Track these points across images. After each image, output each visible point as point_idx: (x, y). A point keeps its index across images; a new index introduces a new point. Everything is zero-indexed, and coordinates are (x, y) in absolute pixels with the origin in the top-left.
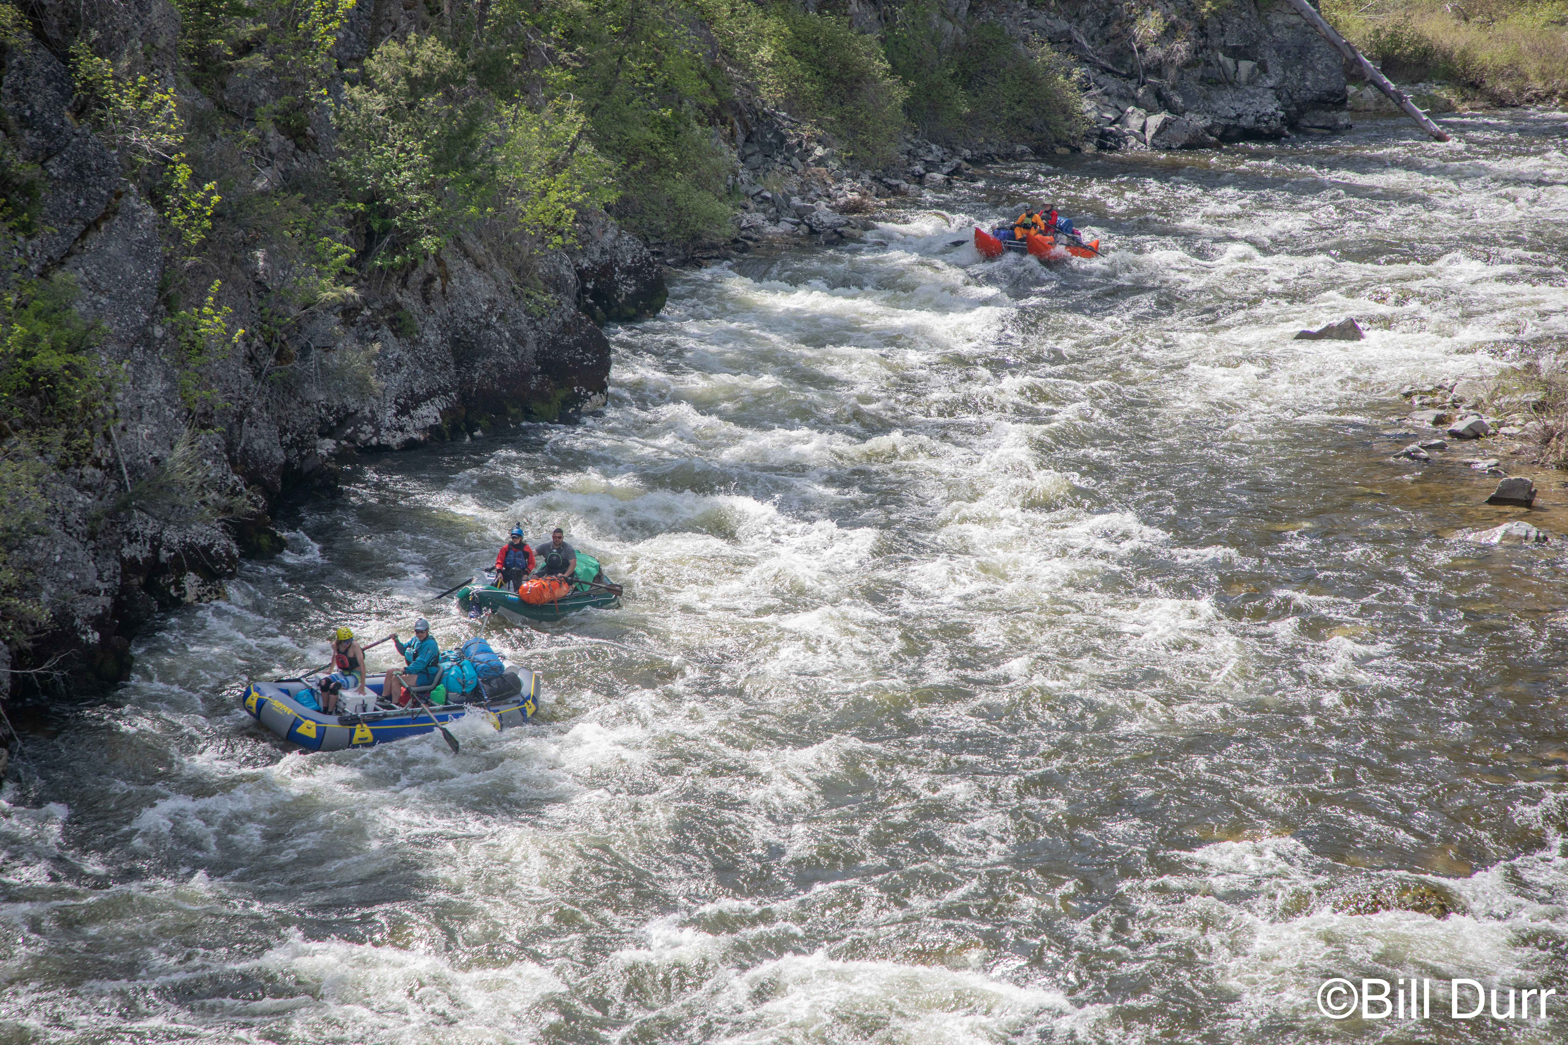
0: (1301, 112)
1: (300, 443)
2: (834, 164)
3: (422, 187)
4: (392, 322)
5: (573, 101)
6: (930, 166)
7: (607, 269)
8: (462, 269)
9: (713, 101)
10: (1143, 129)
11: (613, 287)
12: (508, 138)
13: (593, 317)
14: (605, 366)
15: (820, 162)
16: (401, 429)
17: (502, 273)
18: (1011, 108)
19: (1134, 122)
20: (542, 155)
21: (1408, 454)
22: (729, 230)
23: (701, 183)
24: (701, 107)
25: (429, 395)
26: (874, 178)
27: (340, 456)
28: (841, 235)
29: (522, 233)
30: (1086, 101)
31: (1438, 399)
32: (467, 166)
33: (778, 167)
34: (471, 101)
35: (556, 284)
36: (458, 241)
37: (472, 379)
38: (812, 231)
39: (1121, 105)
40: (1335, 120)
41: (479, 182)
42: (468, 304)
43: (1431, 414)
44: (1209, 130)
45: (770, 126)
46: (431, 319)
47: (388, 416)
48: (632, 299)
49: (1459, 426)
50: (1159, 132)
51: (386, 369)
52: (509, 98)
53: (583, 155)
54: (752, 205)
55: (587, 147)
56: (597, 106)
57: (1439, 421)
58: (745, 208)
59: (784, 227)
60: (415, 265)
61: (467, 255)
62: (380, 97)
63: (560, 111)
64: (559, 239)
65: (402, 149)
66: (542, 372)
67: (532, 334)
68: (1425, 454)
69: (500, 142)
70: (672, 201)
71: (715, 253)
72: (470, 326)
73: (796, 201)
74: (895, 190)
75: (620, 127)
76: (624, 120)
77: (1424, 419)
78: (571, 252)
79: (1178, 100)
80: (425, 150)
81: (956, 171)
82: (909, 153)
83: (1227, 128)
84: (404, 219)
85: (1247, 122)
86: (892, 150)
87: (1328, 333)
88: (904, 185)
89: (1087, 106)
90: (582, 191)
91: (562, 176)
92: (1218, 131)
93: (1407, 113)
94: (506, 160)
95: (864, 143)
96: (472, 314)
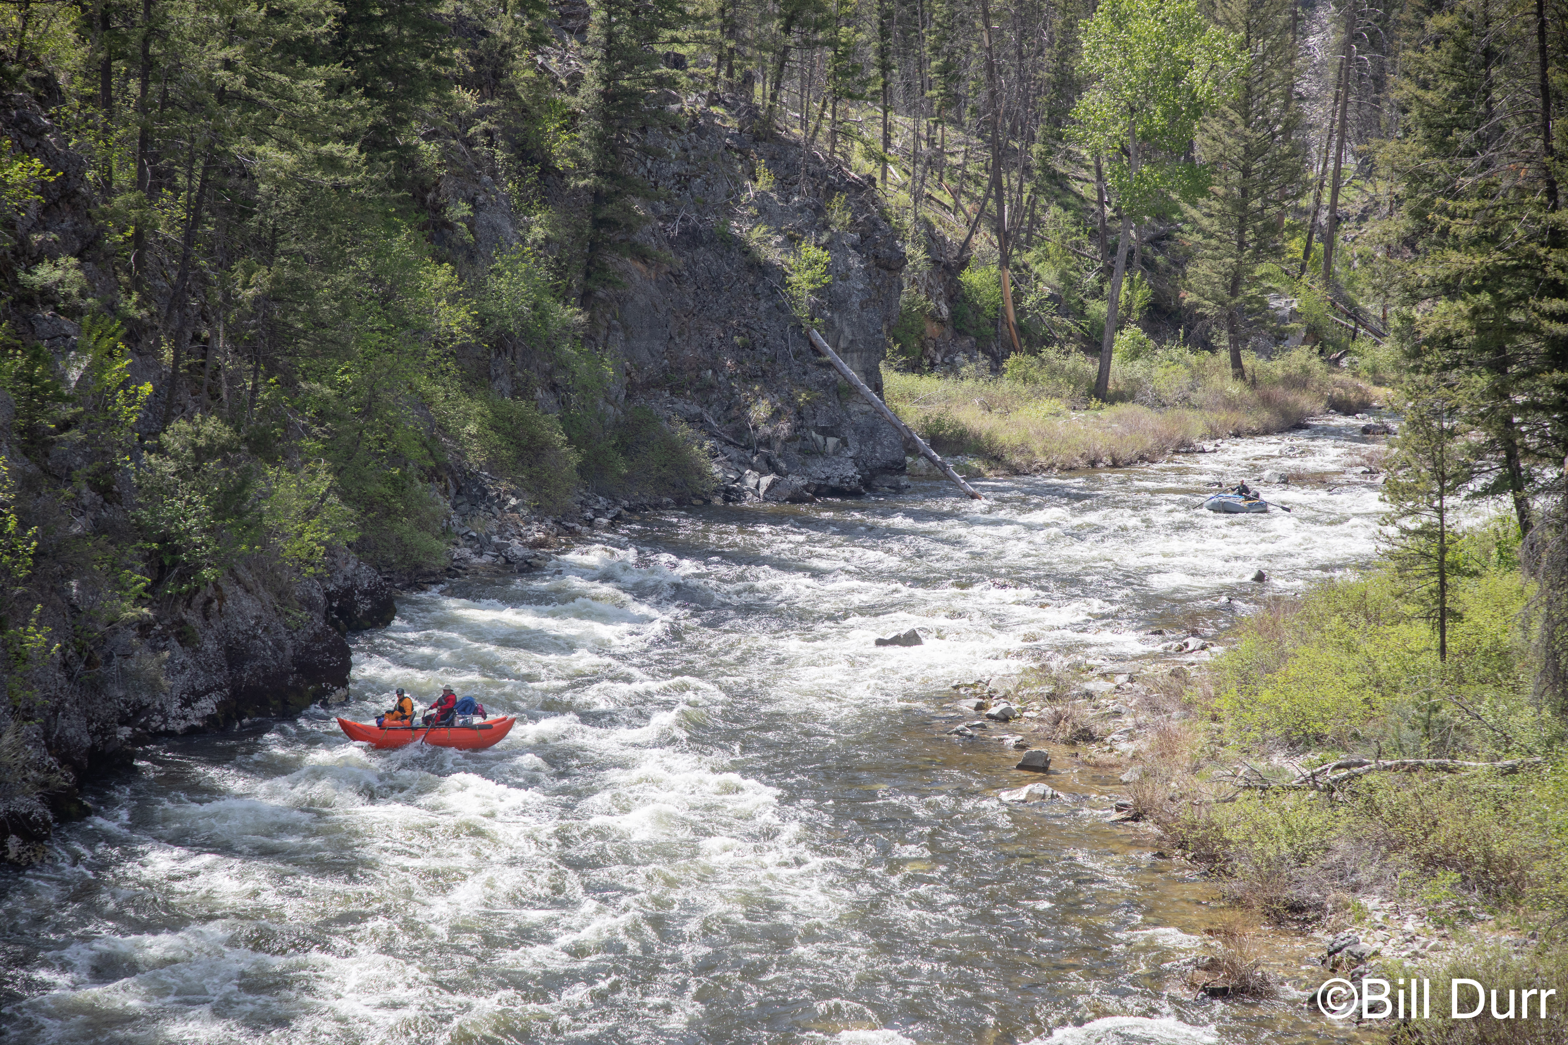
0: (873, 476)
1: (104, 731)
2: (524, 511)
3: (204, 530)
4: (178, 635)
5: (323, 464)
6: (598, 513)
7: (348, 592)
8: (235, 593)
9: (432, 463)
10: (757, 487)
11: (354, 605)
12: (272, 492)
13: (337, 628)
14: (347, 666)
15: (514, 509)
16: (184, 718)
17: (267, 596)
18: (659, 470)
19: (751, 481)
20: (299, 505)
21: (957, 732)
22: (444, 561)
23: (422, 526)
24: (422, 468)
25: (208, 691)
26: (555, 522)
27: (137, 740)
28: (530, 564)
29: (283, 566)
30: (714, 466)
31: (978, 690)
32: (239, 514)
33: (481, 513)
34: (244, 464)
35: (309, 603)
36: (232, 571)
37: (242, 678)
38: (508, 561)
39: (741, 469)
40: (898, 482)
41: (249, 526)
42: (239, 620)
43: (974, 702)
44: (806, 488)
45: (475, 483)
46: (210, 632)
47: (174, 708)
48: (368, 614)
49: (994, 711)
50: (770, 488)
51: (173, 670)
52: (274, 462)
53: (331, 505)
54: (461, 542)
55: (333, 499)
56: (342, 468)
57: (979, 707)
58: (456, 544)
59: (486, 559)
60: (197, 590)
61: (239, 582)
62: (171, 463)
63: (313, 472)
64: (312, 570)
65: (189, 502)
66: (297, 672)
67: (289, 643)
68: (969, 732)
69: (266, 496)
70: (399, 539)
71: (433, 579)
72: (240, 637)
73: (495, 539)
74: (571, 532)
75: (360, 483)
76: (363, 479)
77: (967, 705)
78: (321, 579)
79: (783, 465)
80: (207, 503)
81: (618, 517)
82: (582, 503)
83: (819, 487)
84: (189, 556)
85: (834, 482)
86: (569, 500)
87: (896, 641)
88: (578, 527)
89: (715, 469)
90: (330, 532)
91: (316, 521)
92: (813, 489)
93: (950, 478)
94: (271, 510)
95: (547, 496)
96: (243, 628)
